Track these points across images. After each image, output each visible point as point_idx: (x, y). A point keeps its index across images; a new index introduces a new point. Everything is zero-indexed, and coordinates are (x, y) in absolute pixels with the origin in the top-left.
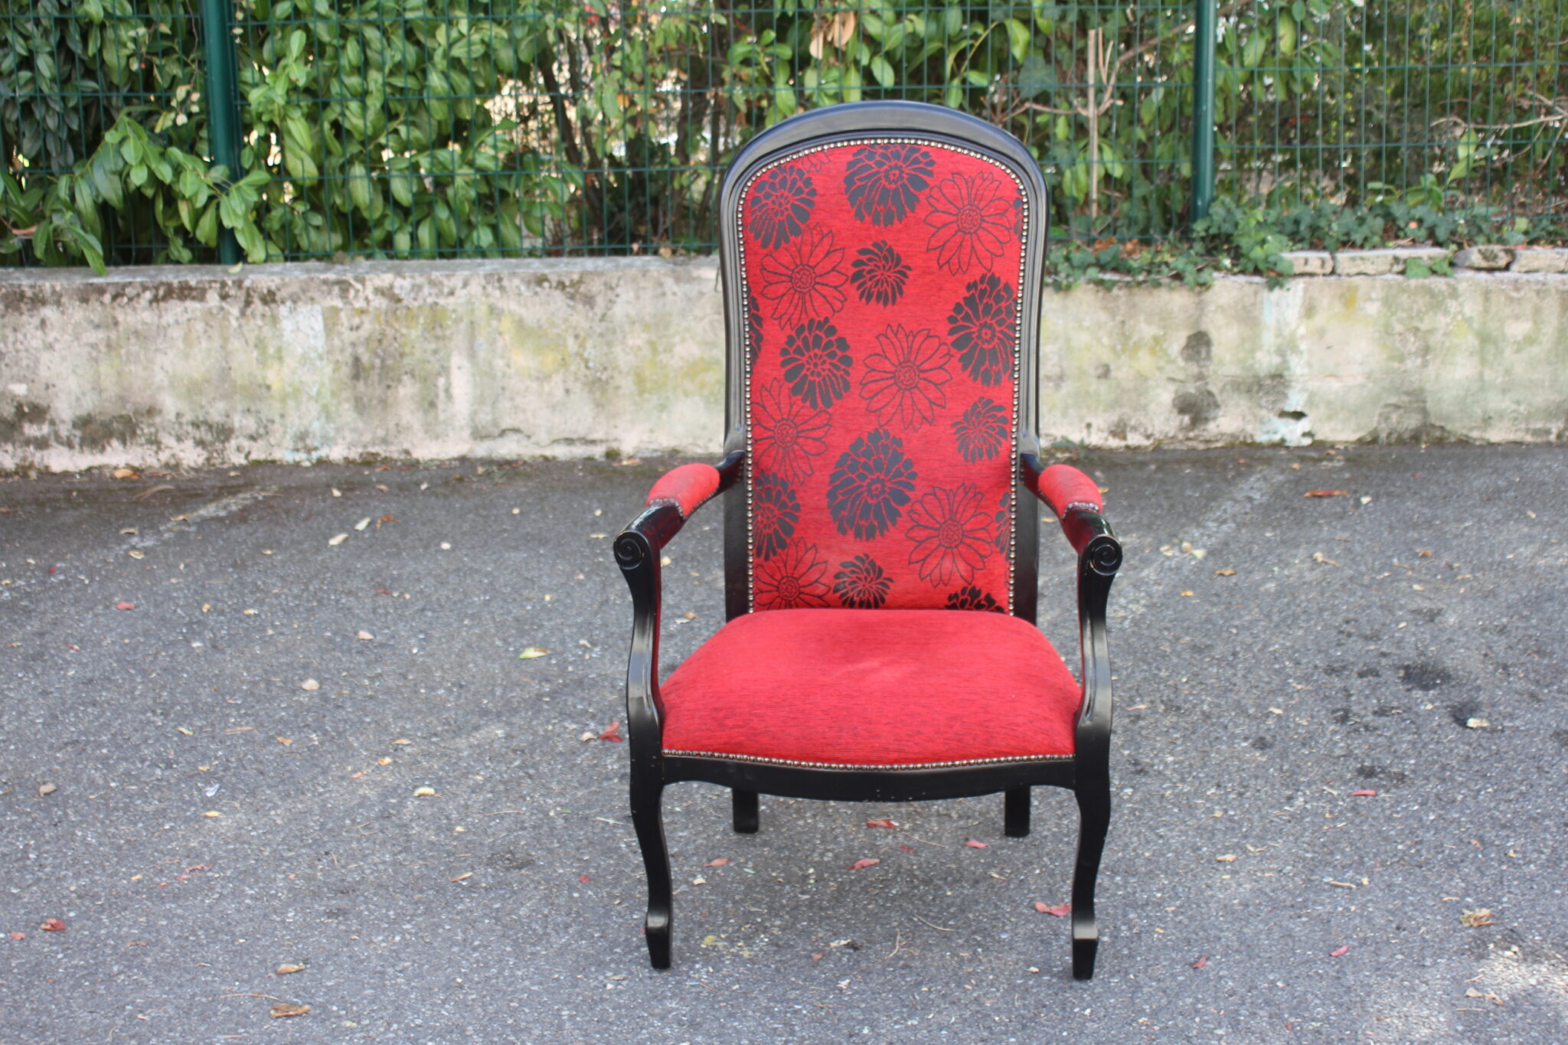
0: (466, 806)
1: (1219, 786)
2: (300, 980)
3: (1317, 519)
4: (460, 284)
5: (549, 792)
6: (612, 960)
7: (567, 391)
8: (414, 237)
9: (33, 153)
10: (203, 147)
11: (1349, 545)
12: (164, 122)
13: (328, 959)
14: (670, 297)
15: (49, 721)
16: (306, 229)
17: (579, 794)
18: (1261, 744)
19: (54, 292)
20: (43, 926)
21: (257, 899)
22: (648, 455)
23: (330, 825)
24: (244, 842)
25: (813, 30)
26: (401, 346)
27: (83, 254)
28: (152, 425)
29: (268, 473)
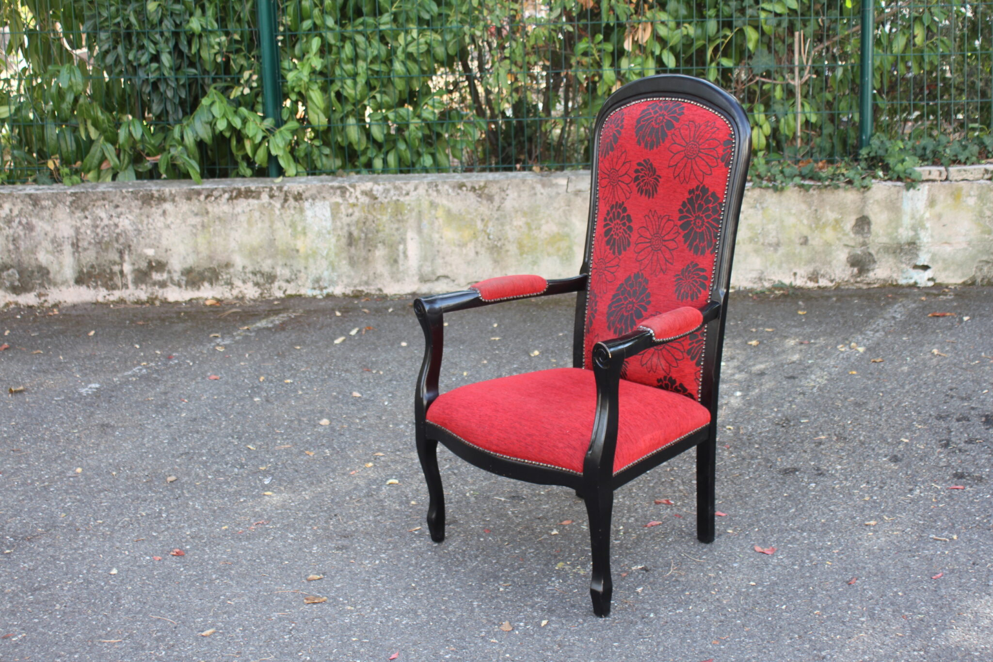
0: (417, 490)
1: (868, 483)
2: (321, 584)
3: (935, 329)
4: (413, 189)
5: (466, 483)
6: (503, 575)
7: (477, 253)
8: (385, 161)
9: (158, 112)
10: (259, 107)
11: (955, 345)
12: (235, 93)
13: (337, 573)
14: (539, 195)
15: (171, 441)
16: (320, 156)
17: (484, 484)
18: (895, 459)
19: (171, 194)
20: (172, 553)
21: (295, 540)
23: (337, 500)
24: (287, 509)
25: (626, 34)
26: (377, 226)
27: (188, 172)
28: (228, 273)
29: (297, 302)
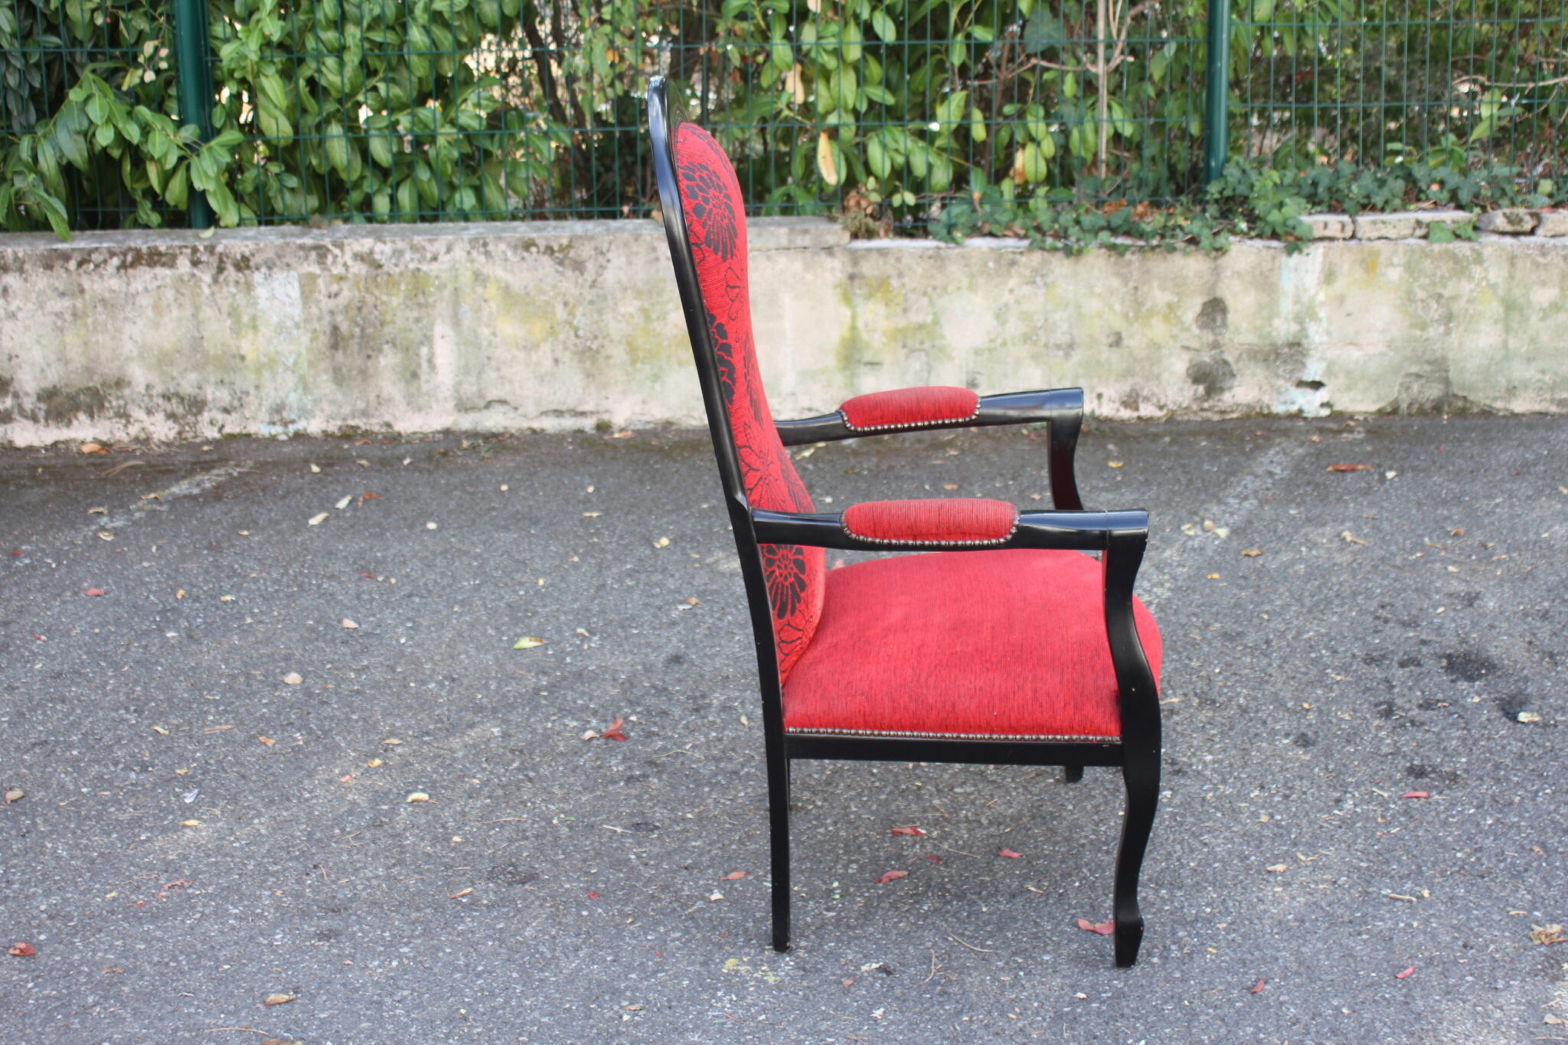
0: (463, 814)
1: (1262, 787)
2: (290, 1012)
3: (1342, 495)
4: (444, 249)
5: (551, 797)
6: (627, 988)
7: (556, 361)
8: (393, 200)
10: (172, 105)
11: (1377, 523)
12: (131, 80)
13: (320, 987)
14: (663, 262)
15: (16, 719)
16: (281, 191)
17: (584, 799)
18: (1304, 741)
19: (16, 258)
20: (12, 951)
21: (241, 919)
22: (640, 427)
23: (318, 835)
24: (225, 855)
26: (381, 314)
27: (46, 218)
28: (122, 397)
29: (243, 447)
